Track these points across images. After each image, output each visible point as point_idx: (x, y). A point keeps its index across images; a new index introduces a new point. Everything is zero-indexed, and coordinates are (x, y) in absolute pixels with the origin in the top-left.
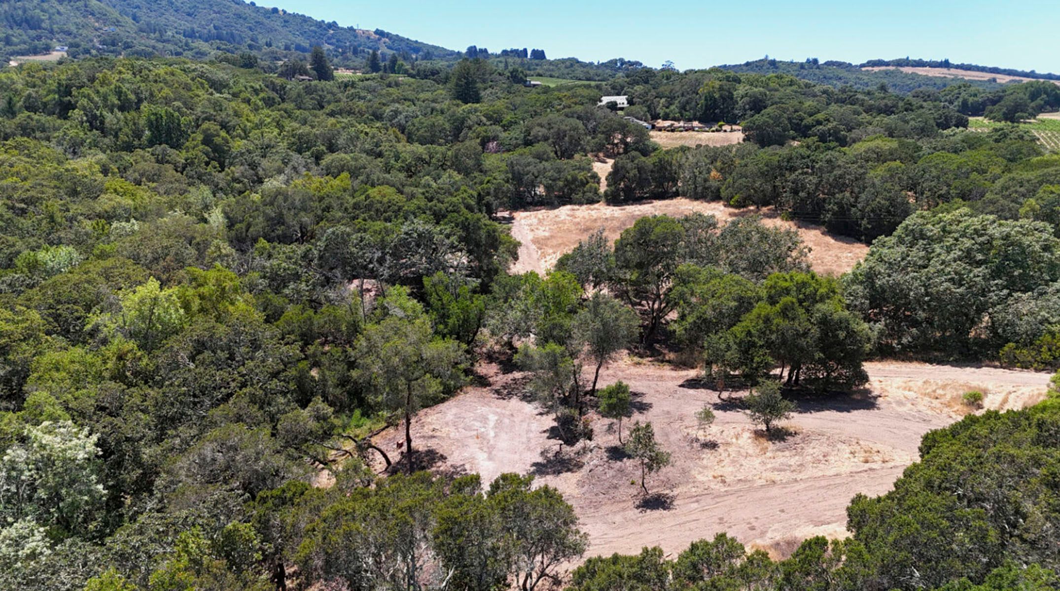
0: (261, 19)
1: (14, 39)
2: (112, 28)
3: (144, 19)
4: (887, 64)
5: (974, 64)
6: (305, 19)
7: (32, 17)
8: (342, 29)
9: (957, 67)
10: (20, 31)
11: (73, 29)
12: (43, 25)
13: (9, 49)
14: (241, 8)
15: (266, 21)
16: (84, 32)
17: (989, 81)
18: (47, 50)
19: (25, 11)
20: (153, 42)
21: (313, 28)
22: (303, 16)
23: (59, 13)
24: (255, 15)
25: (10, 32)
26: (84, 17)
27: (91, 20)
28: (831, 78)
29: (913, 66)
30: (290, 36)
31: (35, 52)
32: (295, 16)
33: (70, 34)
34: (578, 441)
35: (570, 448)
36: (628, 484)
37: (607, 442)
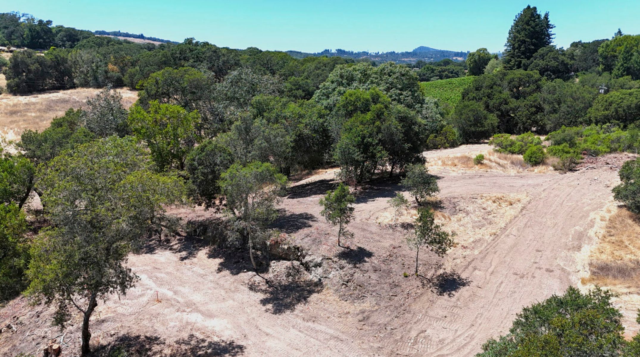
4: (108, 34)
5: (157, 38)
9: (148, 39)
29: (124, 36)
34: (268, 265)
35: (269, 276)
36: (401, 278)
37: (330, 251)
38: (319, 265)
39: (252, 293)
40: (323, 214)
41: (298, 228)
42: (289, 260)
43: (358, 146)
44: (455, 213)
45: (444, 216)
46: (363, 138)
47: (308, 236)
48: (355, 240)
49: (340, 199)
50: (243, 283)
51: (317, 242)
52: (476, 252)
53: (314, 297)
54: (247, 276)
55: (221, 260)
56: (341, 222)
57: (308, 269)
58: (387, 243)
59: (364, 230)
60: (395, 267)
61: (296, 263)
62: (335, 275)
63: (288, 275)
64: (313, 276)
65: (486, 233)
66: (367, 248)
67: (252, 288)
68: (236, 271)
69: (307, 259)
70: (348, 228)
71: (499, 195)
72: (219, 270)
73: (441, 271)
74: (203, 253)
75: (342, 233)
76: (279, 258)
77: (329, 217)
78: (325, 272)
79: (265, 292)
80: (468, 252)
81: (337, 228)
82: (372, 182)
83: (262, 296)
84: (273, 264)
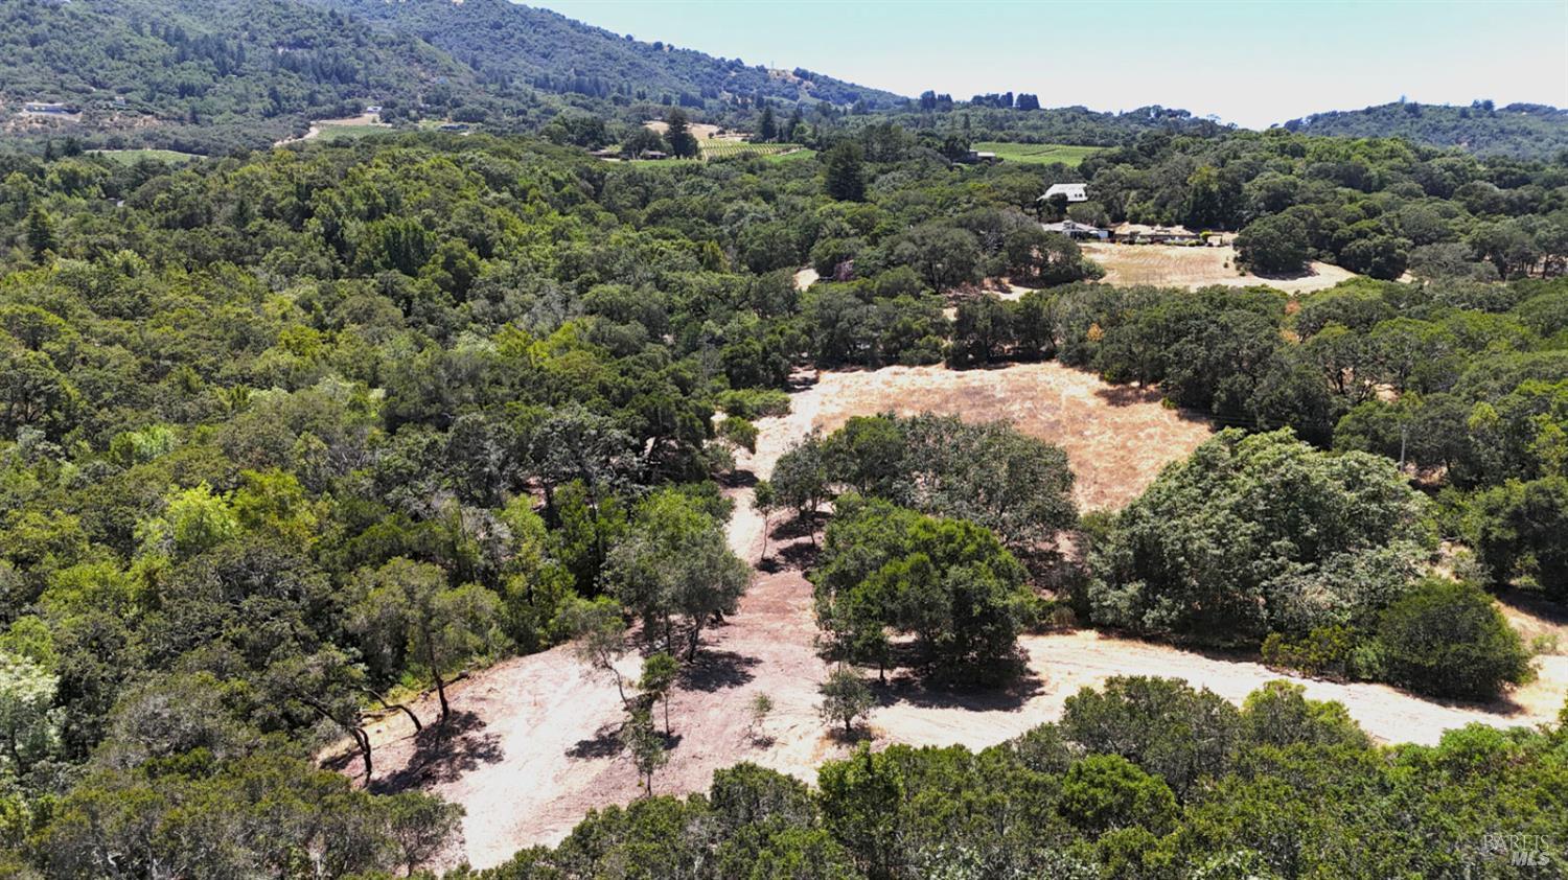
0: (638, 58)
1: (320, 97)
2: (442, 78)
3: (486, 64)
6: (698, 57)
7: (345, 67)
8: (748, 69)
10: (329, 86)
11: (393, 81)
12: (357, 77)
13: (313, 110)
14: (612, 45)
15: (644, 62)
16: (407, 85)
18: (357, 111)
19: (336, 59)
20: (491, 98)
21: (708, 70)
22: (696, 53)
23: (377, 60)
24: (629, 53)
25: (317, 88)
26: (409, 64)
27: (417, 68)
28: (1512, 132)
30: (676, 82)
31: (341, 113)
32: (684, 52)
33: (388, 89)
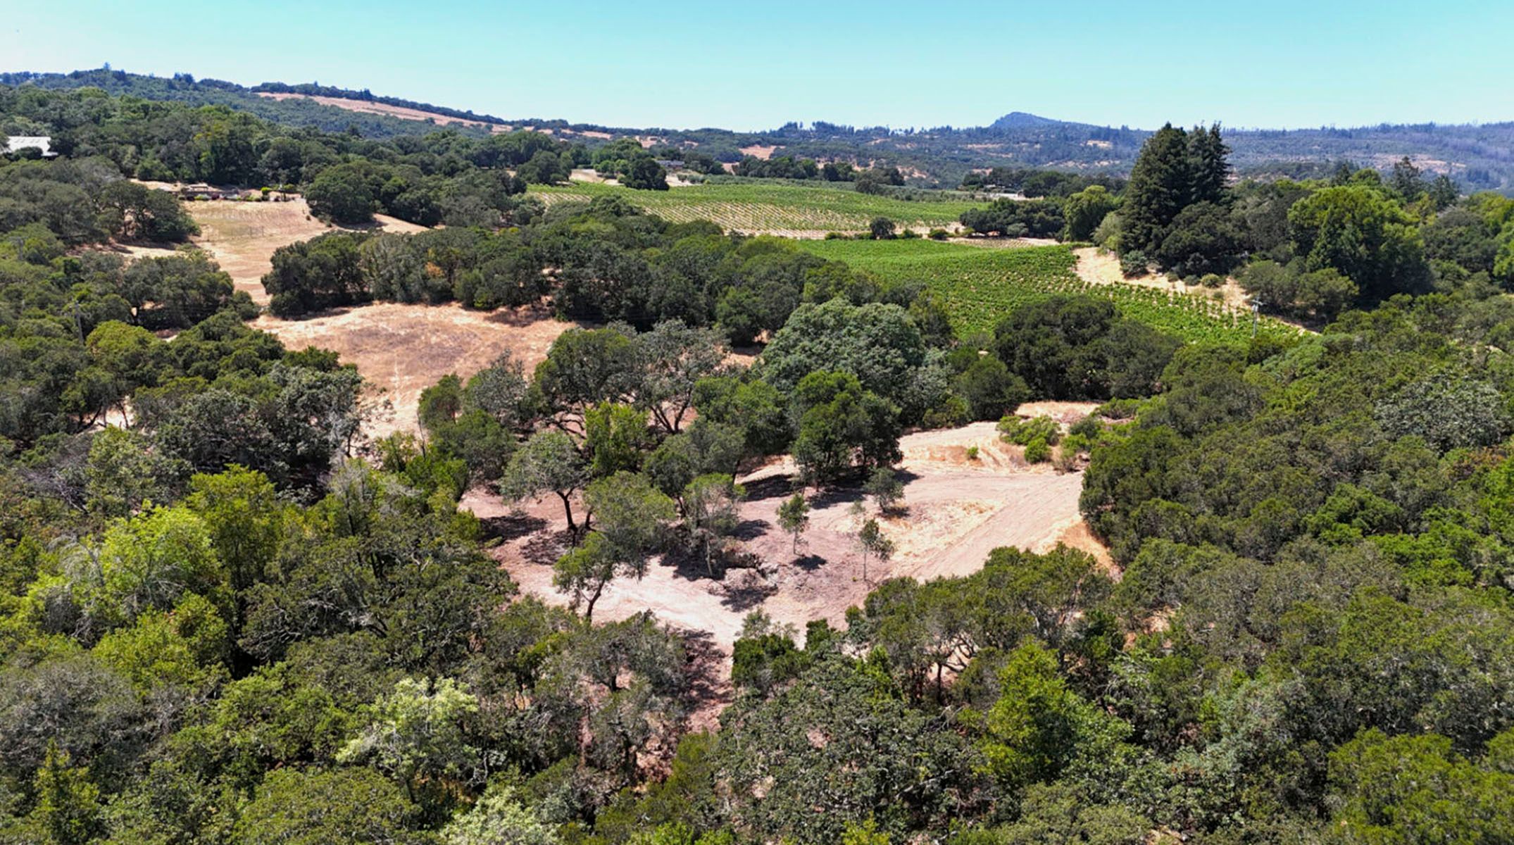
17: (426, 121)
34: (724, 573)
35: (727, 582)
36: (851, 582)
37: (785, 558)
38: (775, 571)
39: (712, 597)
40: (779, 522)
41: (753, 536)
42: (744, 567)
43: (819, 444)
44: (919, 521)
45: (906, 525)
46: (826, 434)
47: (763, 544)
48: (811, 548)
49: (797, 507)
50: (702, 588)
51: (773, 550)
52: (926, 560)
53: (769, 599)
54: (704, 582)
55: (675, 568)
56: (796, 530)
57: (763, 574)
58: (842, 551)
59: (821, 538)
60: (845, 572)
61: (753, 570)
62: (790, 581)
63: (745, 581)
64: (769, 582)
65: (940, 543)
66: (822, 556)
67: (711, 592)
68: (693, 577)
69: (763, 566)
70: (803, 536)
71: (973, 502)
72: (675, 577)
73: (888, 577)
74: (654, 562)
75: (797, 541)
76: (735, 566)
77: (785, 526)
78: (781, 577)
79: (723, 595)
80: (918, 560)
81: (793, 536)
82: (838, 482)
83: (722, 599)
84: (729, 571)
